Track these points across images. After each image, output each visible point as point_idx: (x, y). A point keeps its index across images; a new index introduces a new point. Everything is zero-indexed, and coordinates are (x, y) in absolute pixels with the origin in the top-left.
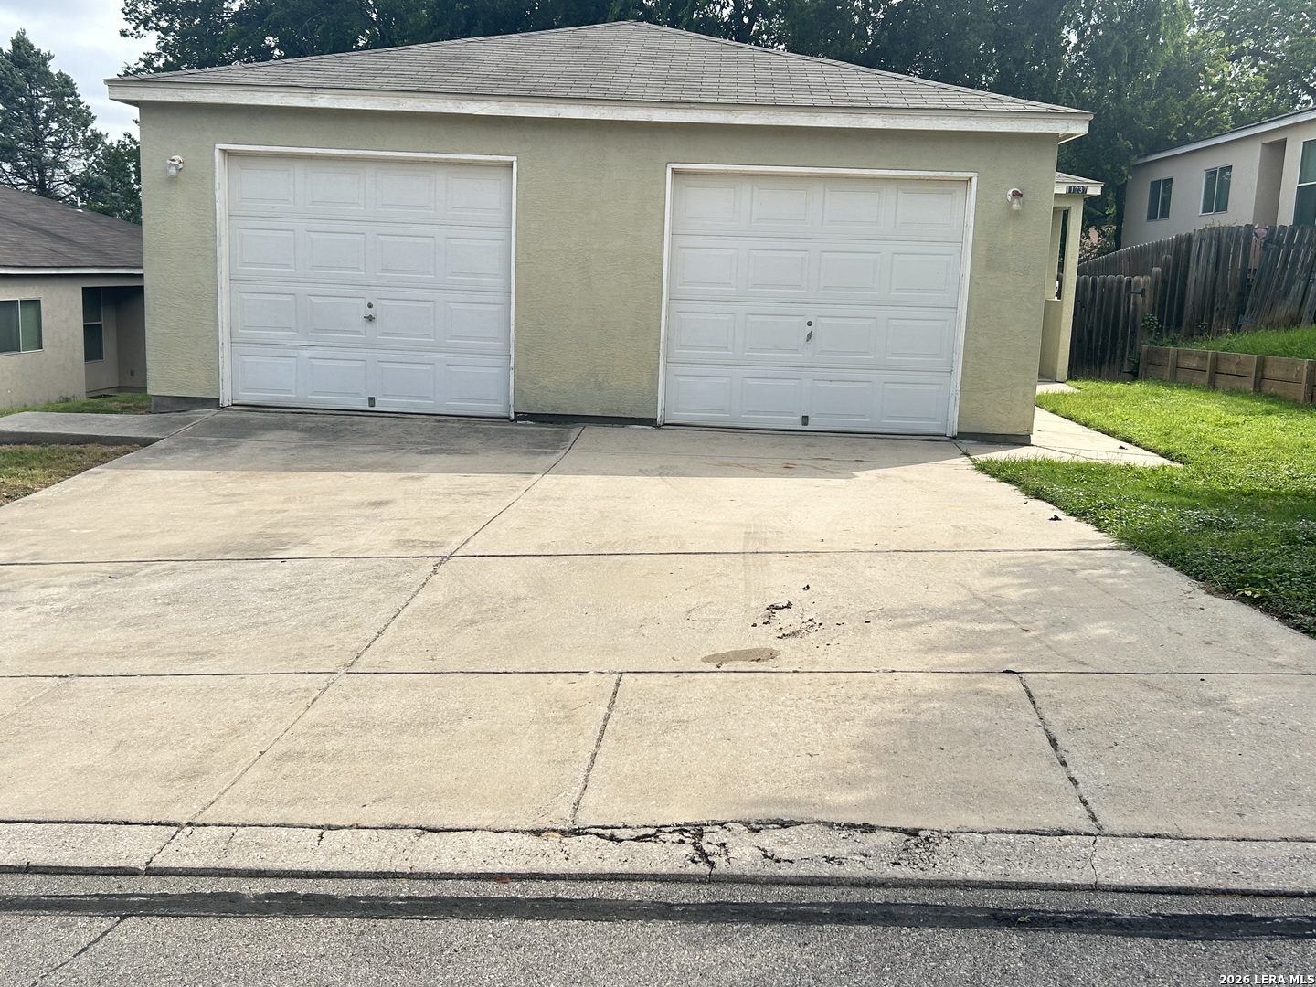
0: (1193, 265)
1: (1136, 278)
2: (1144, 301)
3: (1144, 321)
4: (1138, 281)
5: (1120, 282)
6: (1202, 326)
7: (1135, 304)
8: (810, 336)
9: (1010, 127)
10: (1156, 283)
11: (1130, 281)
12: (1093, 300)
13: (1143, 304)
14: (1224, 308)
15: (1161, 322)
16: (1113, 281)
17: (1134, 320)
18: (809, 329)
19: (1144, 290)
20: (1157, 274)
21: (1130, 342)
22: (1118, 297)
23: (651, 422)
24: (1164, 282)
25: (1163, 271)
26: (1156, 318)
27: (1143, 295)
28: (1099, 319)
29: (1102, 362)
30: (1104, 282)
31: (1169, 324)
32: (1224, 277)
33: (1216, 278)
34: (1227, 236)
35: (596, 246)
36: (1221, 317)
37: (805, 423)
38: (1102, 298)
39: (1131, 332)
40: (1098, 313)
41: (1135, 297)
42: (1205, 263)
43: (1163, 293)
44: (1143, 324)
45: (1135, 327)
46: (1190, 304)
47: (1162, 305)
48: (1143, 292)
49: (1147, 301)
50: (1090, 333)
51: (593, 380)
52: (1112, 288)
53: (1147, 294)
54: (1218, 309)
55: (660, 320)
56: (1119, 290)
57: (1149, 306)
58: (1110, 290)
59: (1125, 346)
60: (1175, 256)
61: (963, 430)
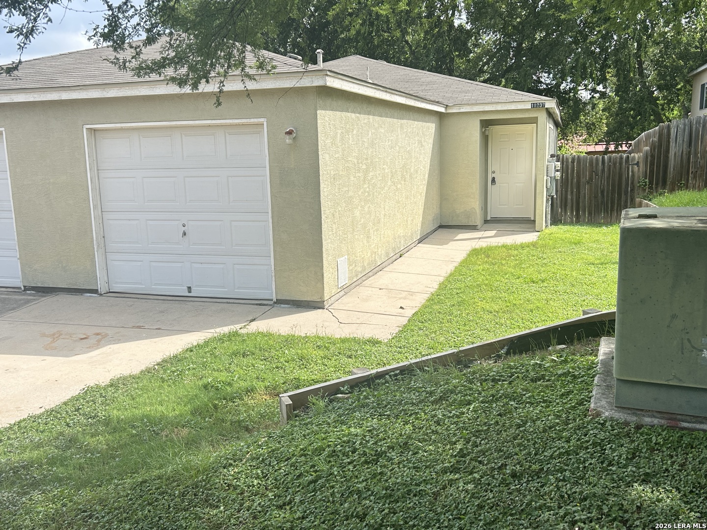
0: (672, 144)
1: (632, 155)
2: (639, 169)
3: (639, 182)
4: (634, 157)
5: (621, 158)
6: (681, 184)
7: (633, 171)
8: (185, 234)
9: (274, 85)
10: (647, 157)
11: (628, 157)
12: (603, 170)
13: (638, 172)
14: (697, 171)
15: (651, 182)
16: (616, 158)
17: (632, 183)
18: (184, 229)
19: (638, 162)
20: (647, 151)
21: (631, 196)
22: (621, 168)
23: (95, 291)
24: (653, 156)
25: (651, 149)
26: (647, 180)
27: (638, 166)
28: (608, 182)
29: (612, 210)
30: (610, 158)
31: (657, 184)
32: (696, 150)
33: (690, 152)
34: (696, 123)
35: (51, 181)
36: (695, 177)
37: (190, 292)
38: (609, 169)
39: (631, 191)
40: (607, 178)
41: (632, 168)
42: (681, 142)
43: (652, 164)
44: (638, 185)
45: (634, 186)
46: (672, 170)
47: (652, 171)
48: (638, 164)
49: (641, 170)
50: (602, 192)
51: (60, 265)
52: (616, 162)
53: (641, 165)
54: (692, 172)
55: (92, 226)
56: (621, 163)
57: (643, 172)
58: (615, 164)
59: (627, 200)
60: (659, 139)
61: (279, 298)
